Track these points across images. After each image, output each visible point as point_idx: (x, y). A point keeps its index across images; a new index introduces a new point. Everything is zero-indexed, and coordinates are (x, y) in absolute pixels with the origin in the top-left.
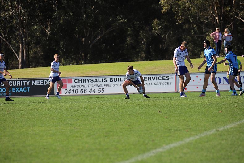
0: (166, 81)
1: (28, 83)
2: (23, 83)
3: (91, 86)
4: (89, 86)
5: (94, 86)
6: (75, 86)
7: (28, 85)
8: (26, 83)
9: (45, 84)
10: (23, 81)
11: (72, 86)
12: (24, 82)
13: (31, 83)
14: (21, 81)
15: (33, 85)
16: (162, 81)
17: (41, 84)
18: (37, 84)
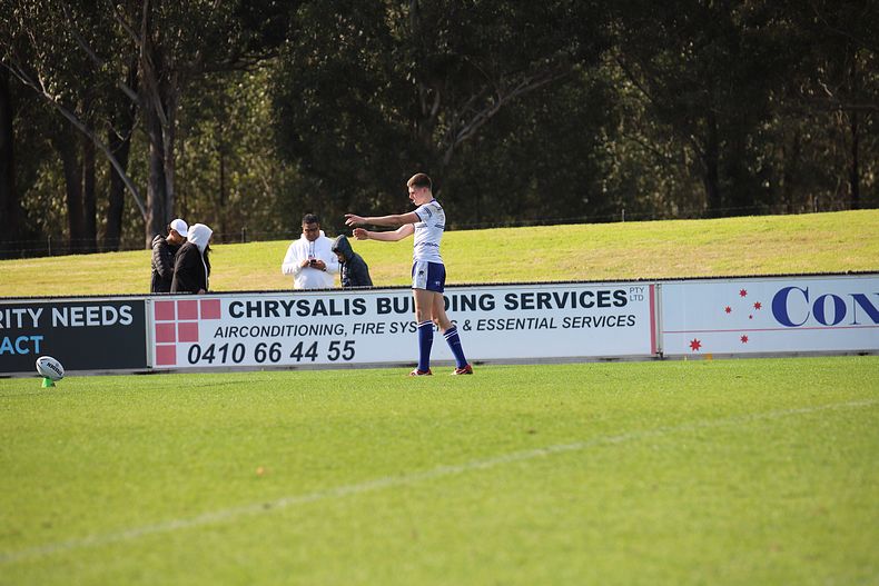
0: (614, 311)
1: (35, 318)
2: (14, 317)
3: (298, 331)
4: (293, 329)
5: (313, 330)
6: (233, 331)
7: (36, 325)
8: (26, 317)
9: (105, 322)
10: (14, 311)
11: (219, 333)
12: (19, 312)
13: (46, 317)
14: (8, 311)
15: (55, 325)
16: (596, 312)
17: (89, 323)
18: (74, 324)
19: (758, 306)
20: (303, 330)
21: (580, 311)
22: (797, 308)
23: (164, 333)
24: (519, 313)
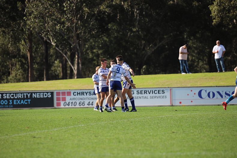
0: (162, 95)
1: (29, 95)
2: (24, 95)
3: (89, 99)
4: (88, 99)
5: (92, 99)
6: (74, 99)
7: (29, 97)
8: (27, 96)
9: (45, 97)
10: (24, 94)
11: (71, 99)
12: (25, 94)
13: (31, 95)
14: (23, 94)
15: (33, 97)
16: (158, 95)
17: (41, 97)
18: (38, 97)
19: (195, 94)
20: (90, 99)
21: (154, 95)
22: (204, 94)
23: (58, 99)
24: (140, 95)
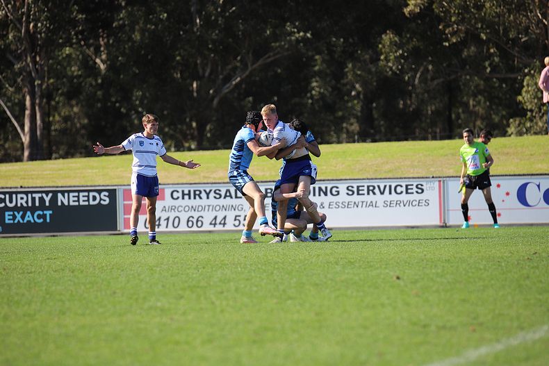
0: (416, 197)
1: (47, 199)
2: (33, 199)
3: (214, 208)
4: (211, 208)
5: (224, 208)
6: (173, 208)
7: (47, 204)
8: (41, 199)
9: (92, 203)
10: (34, 195)
11: (164, 209)
12: (37, 196)
13: (54, 199)
14: (30, 195)
15: (59, 204)
16: (404, 197)
17: (82, 203)
18: (72, 203)
19: (508, 194)
20: (218, 208)
21: (394, 197)
22: (533, 195)
24: (355, 198)
